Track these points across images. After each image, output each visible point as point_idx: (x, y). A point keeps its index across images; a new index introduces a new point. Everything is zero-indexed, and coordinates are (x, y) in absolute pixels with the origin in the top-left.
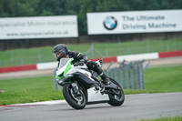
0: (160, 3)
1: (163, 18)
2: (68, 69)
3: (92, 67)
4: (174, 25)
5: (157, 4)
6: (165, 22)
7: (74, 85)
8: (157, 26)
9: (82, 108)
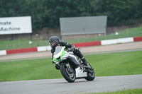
0: (7, 12)
1: (10, 23)
2: (63, 54)
3: (77, 53)
4: (19, 29)
5: (5, 13)
6: (11, 26)
7: (68, 65)
8: (5, 30)
9: (73, 82)
